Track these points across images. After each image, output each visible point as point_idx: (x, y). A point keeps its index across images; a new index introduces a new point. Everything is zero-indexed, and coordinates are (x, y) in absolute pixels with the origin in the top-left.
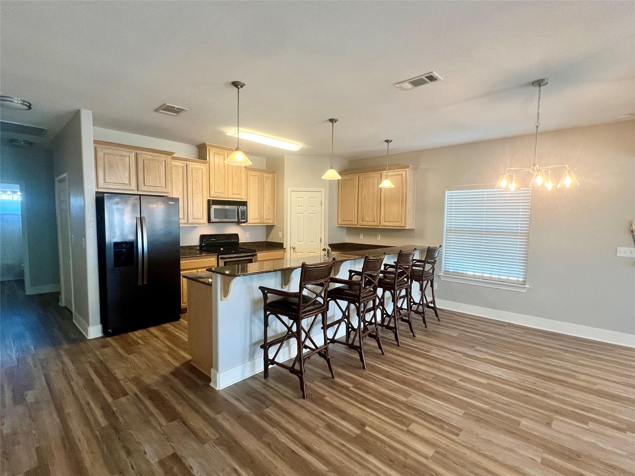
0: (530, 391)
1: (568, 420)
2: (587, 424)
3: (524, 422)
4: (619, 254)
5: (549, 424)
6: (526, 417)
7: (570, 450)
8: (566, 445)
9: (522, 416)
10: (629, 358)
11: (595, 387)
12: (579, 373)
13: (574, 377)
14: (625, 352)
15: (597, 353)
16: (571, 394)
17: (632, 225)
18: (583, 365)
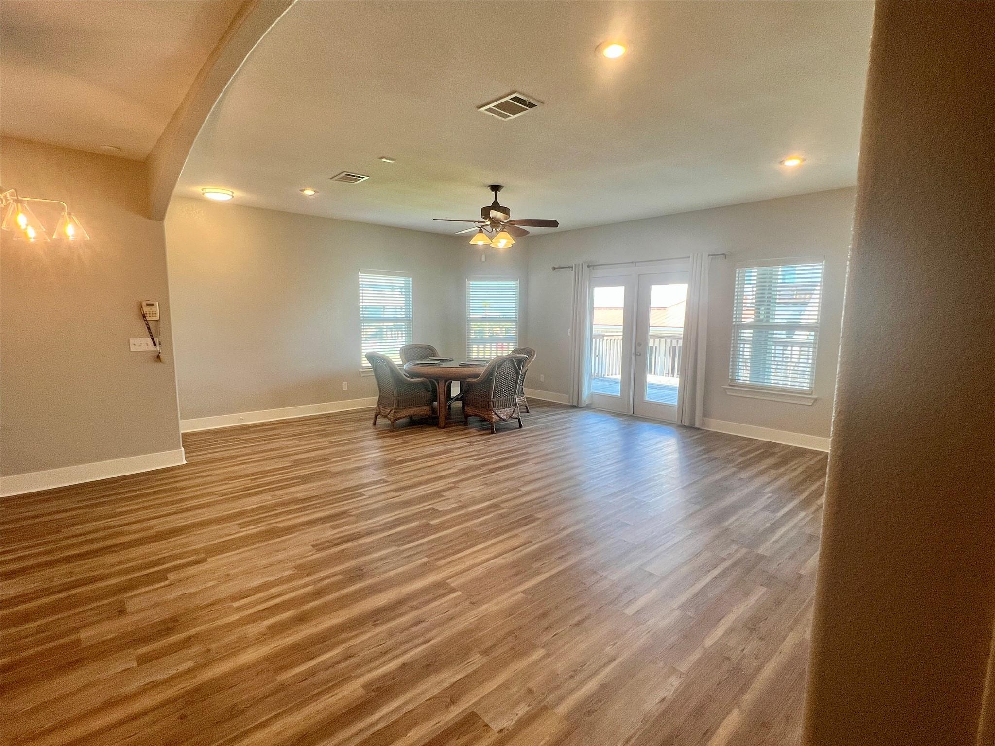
0: (68, 589)
1: (143, 590)
2: (167, 579)
3: (84, 634)
4: (133, 348)
5: (122, 612)
6: (82, 627)
7: (164, 622)
8: (157, 619)
9: (77, 630)
10: (170, 480)
11: (152, 532)
12: (125, 525)
13: (122, 534)
14: (162, 476)
15: (136, 490)
16: (130, 556)
17: (142, 307)
18: (127, 512)
